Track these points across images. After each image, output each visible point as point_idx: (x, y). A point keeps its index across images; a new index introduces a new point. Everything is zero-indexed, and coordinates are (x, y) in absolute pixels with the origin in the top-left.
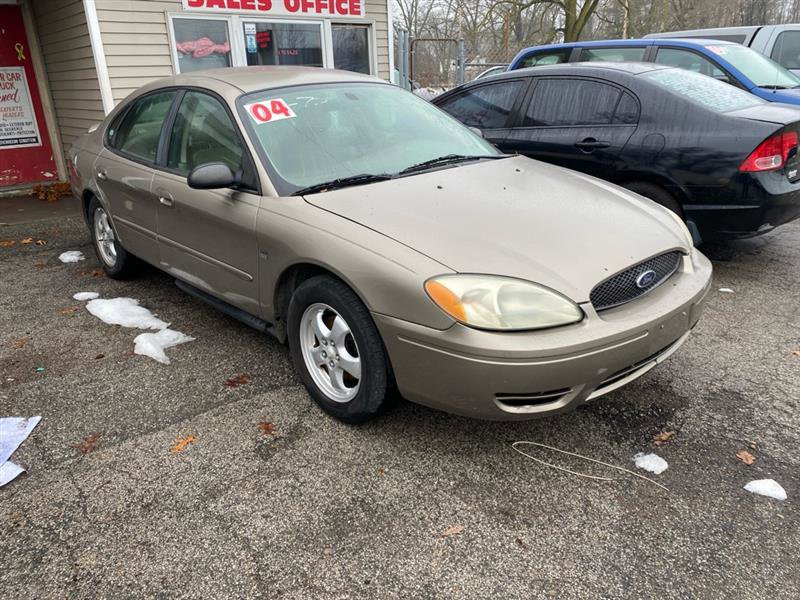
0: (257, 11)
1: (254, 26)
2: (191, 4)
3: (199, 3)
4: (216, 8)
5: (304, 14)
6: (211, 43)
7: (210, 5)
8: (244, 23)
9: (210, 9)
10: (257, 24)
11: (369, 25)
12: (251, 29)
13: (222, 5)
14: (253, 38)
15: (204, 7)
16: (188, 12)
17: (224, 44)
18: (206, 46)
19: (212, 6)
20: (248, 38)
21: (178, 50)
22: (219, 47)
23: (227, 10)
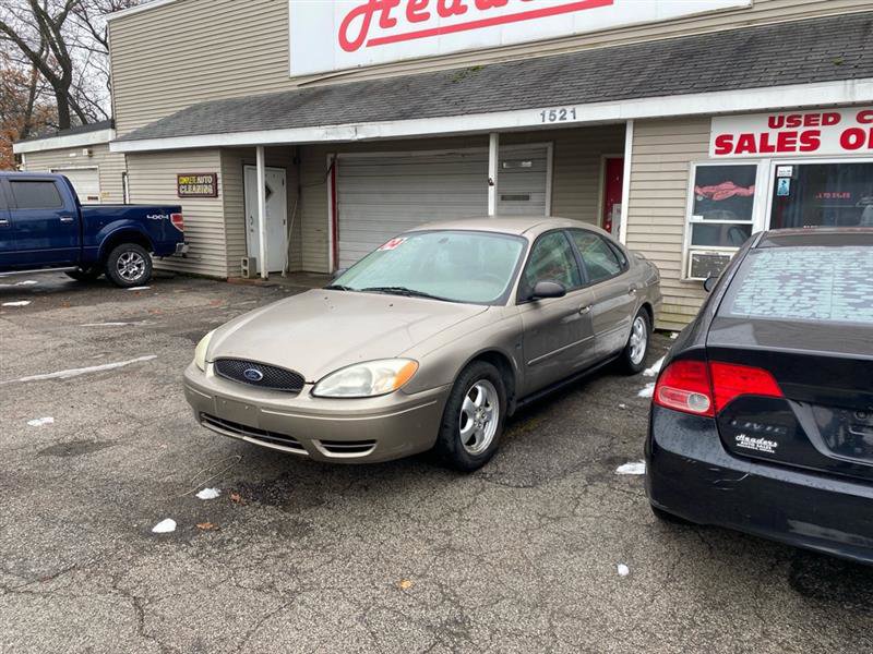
0: (797, 152)
1: (791, 168)
2: (718, 152)
3: (727, 151)
4: (745, 154)
6: (734, 186)
7: (736, 152)
8: (777, 166)
9: (738, 155)
10: (794, 166)
12: (787, 171)
13: (752, 150)
14: (788, 180)
15: (732, 155)
16: (714, 159)
17: (748, 188)
18: (728, 189)
19: (740, 152)
20: (781, 181)
21: (696, 194)
22: (743, 191)
23: (758, 154)
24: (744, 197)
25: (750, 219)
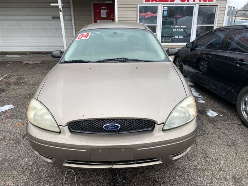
0: (169, 2)
1: (167, 7)
2: (146, 1)
3: (149, 1)
4: (154, 2)
5: (188, 2)
6: (151, 13)
7: (152, 1)
8: (163, 7)
9: (152, 3)
11: (217, 5)
12: (166, 8)
13: (156, 1)
14: (166, 11)
15: (150, 2)
16: (145, 4)
17: (155, 14)
18: (149, 14)
19: (153, 2)
20: (164, 11)
21: (140, 16)
22: (153, 15)
23: (158, 2)
24: (154, 17)
25: (156, 24)
